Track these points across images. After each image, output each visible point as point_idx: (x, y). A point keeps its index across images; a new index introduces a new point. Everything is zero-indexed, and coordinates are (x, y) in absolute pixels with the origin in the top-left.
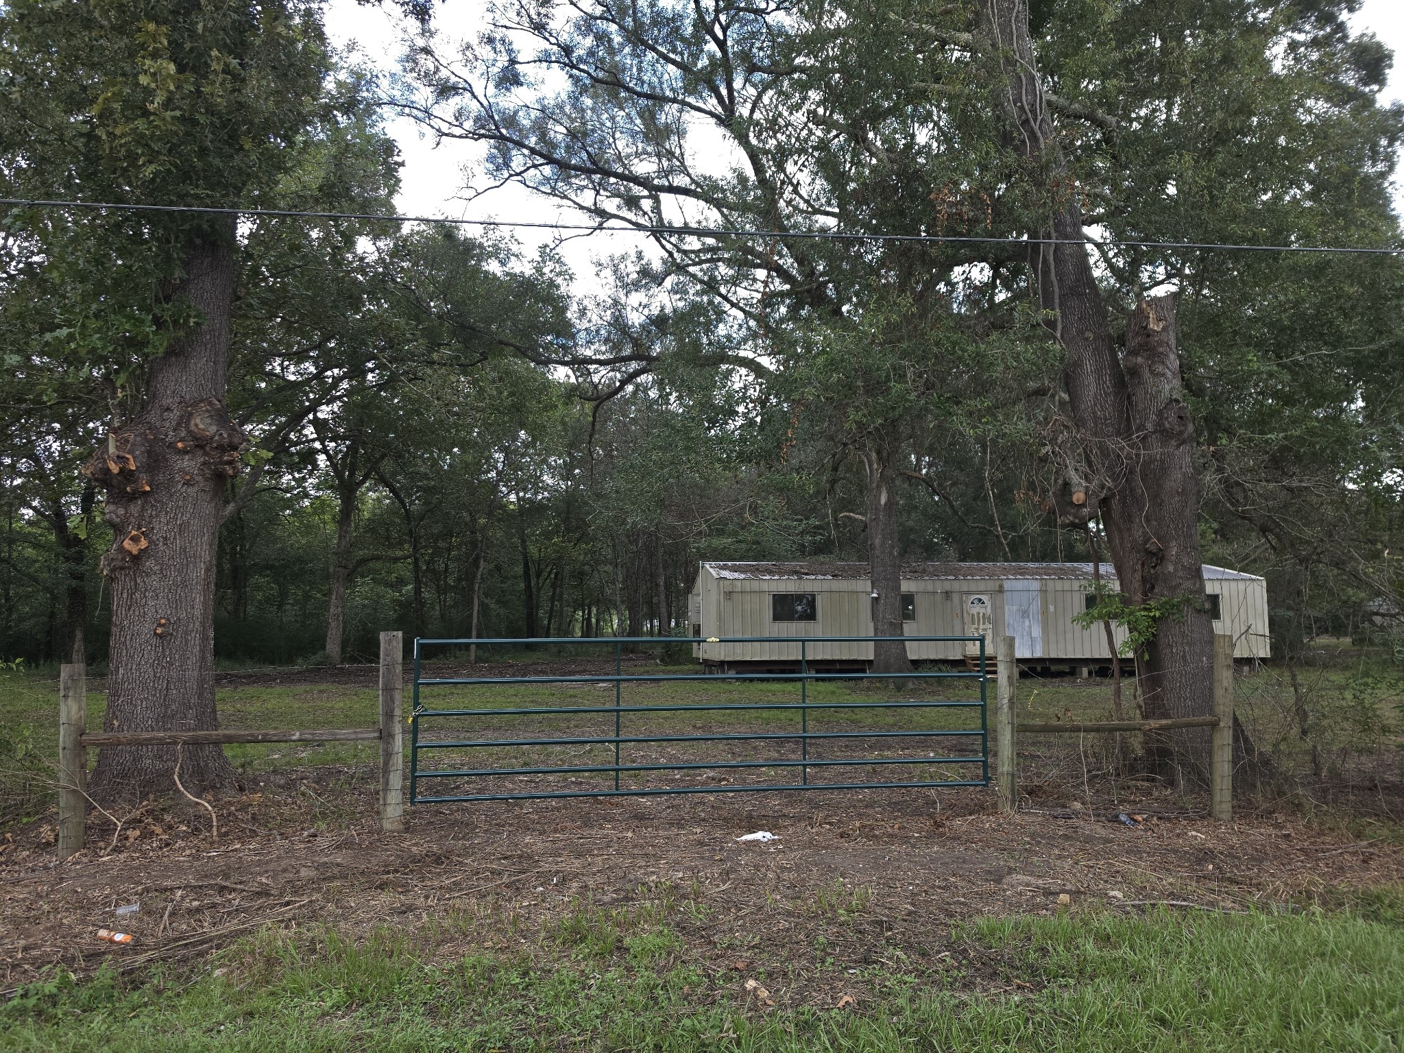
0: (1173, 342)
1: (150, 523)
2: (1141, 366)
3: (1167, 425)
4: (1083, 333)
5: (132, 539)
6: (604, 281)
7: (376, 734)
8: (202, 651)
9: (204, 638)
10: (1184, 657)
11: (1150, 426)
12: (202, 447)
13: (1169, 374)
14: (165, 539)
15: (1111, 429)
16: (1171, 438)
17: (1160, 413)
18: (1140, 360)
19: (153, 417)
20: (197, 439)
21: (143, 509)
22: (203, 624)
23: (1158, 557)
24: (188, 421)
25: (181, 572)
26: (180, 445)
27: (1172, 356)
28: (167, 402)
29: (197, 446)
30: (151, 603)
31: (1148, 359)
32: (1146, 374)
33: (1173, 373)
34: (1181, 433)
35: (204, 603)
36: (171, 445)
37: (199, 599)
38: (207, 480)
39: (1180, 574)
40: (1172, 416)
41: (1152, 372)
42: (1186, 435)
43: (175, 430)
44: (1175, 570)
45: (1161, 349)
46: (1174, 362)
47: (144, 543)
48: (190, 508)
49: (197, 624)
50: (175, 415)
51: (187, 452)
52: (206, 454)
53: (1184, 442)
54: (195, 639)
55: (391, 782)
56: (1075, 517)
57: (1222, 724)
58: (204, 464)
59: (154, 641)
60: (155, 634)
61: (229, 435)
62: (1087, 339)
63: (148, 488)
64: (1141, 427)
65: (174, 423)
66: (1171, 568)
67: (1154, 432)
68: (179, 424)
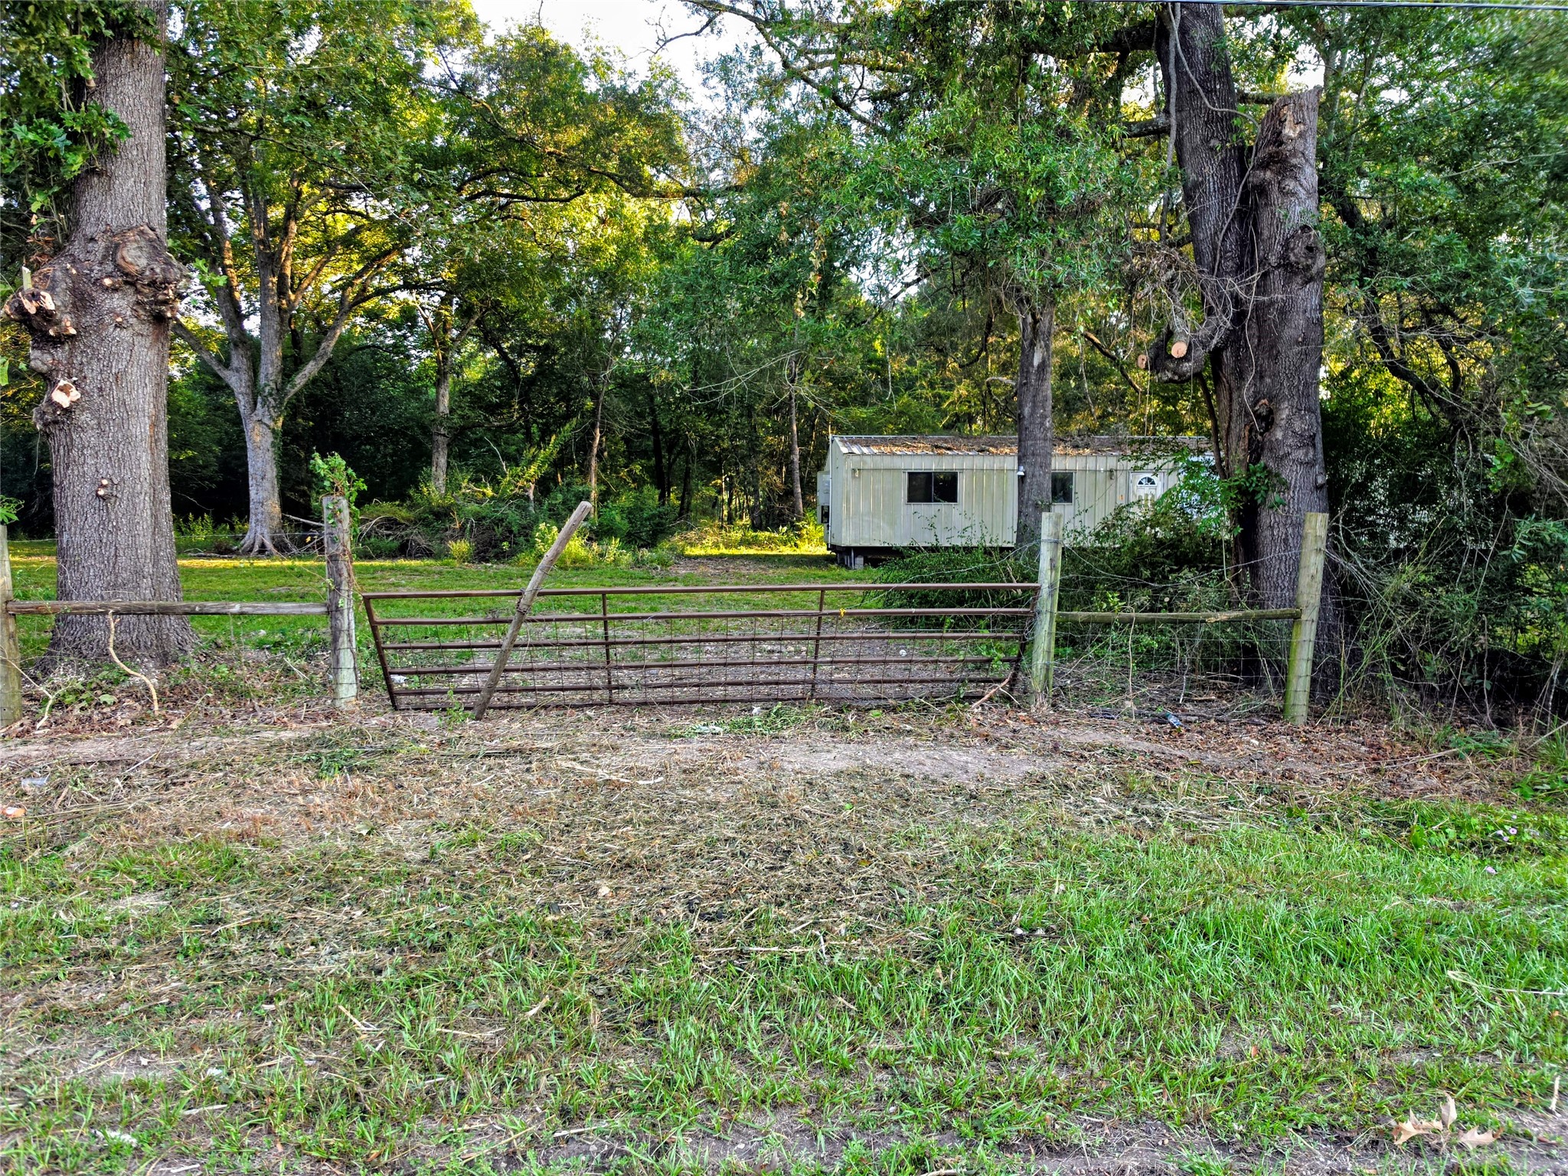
0: (1311, 152)
1: (81, 371)
2: (1270, 183)
3: (1293, 258)
4: (1208, 142)
5: (61, 389)
6: (712, 92)
7: (324, 609)
8: (155, 516)
9: (155, 501)
10: (1286, 541)
11: (1273, 260)
12: (133, 284)
13: (1302, 194)
14: (100, 389)
15: (1230, 264)
16: (1296, 274)
17: (1286, 245)
18: (1268, 174)
19: (76, 248)
20: (127, 275)
21: (71, 355)
22: (153, 486)
23: (1268, 420)
24: (115, 254)
25: (121, 426)
26: (107, 282)
27: (1308, 170)
28: (89, 231)
29: (126, 283)
30: (90, 461)
31: (1279, 173)
32: (1275, 194)
33: (1308, 192)
34: (1308, 268)
35: (153, 462)
36: (97, 282)
37: (145, 458)
38: (142, 322)
39: (1290, 441)
40: (1299, 248)
41: (1281, 190)
42: (1314, 270)
43: (101, 264)
44: (1285, 437)
45: (1294, 161)
46: (1310, 176)
47: (75, 394)
48: (126, 356)
49: (146, 485)
50: (100, 246)
51: (116, 290)
52: (138, 292)
53: (1311, 280)
54: (144, 503)
55: (342, 660)
56: (1175, 373)
57: (1304, 617)
58: (138, 303)
59: (96, 503)
60: (97, 496)
61: (163, 270)
62: (1212, 149)
63: (73, 331)
64: (1264, 261)
65: (99, 256)
66: (1279, 435)
67: (1279, 266)
68: (105, 257)
